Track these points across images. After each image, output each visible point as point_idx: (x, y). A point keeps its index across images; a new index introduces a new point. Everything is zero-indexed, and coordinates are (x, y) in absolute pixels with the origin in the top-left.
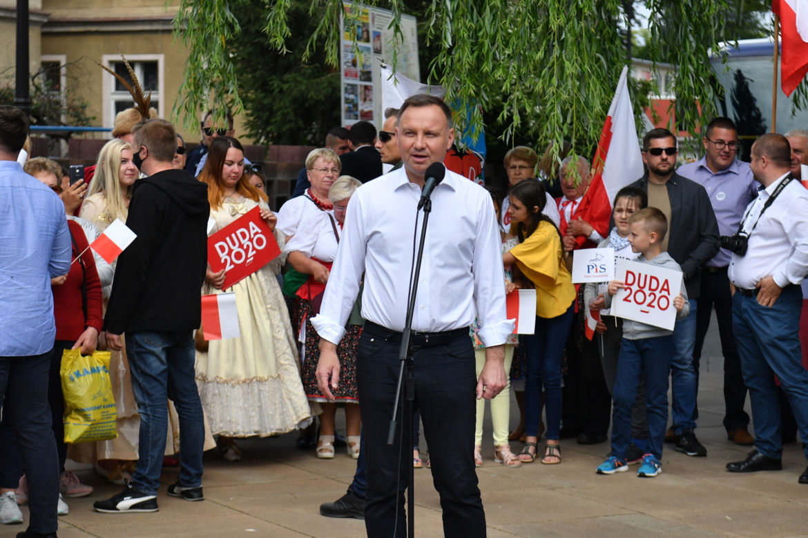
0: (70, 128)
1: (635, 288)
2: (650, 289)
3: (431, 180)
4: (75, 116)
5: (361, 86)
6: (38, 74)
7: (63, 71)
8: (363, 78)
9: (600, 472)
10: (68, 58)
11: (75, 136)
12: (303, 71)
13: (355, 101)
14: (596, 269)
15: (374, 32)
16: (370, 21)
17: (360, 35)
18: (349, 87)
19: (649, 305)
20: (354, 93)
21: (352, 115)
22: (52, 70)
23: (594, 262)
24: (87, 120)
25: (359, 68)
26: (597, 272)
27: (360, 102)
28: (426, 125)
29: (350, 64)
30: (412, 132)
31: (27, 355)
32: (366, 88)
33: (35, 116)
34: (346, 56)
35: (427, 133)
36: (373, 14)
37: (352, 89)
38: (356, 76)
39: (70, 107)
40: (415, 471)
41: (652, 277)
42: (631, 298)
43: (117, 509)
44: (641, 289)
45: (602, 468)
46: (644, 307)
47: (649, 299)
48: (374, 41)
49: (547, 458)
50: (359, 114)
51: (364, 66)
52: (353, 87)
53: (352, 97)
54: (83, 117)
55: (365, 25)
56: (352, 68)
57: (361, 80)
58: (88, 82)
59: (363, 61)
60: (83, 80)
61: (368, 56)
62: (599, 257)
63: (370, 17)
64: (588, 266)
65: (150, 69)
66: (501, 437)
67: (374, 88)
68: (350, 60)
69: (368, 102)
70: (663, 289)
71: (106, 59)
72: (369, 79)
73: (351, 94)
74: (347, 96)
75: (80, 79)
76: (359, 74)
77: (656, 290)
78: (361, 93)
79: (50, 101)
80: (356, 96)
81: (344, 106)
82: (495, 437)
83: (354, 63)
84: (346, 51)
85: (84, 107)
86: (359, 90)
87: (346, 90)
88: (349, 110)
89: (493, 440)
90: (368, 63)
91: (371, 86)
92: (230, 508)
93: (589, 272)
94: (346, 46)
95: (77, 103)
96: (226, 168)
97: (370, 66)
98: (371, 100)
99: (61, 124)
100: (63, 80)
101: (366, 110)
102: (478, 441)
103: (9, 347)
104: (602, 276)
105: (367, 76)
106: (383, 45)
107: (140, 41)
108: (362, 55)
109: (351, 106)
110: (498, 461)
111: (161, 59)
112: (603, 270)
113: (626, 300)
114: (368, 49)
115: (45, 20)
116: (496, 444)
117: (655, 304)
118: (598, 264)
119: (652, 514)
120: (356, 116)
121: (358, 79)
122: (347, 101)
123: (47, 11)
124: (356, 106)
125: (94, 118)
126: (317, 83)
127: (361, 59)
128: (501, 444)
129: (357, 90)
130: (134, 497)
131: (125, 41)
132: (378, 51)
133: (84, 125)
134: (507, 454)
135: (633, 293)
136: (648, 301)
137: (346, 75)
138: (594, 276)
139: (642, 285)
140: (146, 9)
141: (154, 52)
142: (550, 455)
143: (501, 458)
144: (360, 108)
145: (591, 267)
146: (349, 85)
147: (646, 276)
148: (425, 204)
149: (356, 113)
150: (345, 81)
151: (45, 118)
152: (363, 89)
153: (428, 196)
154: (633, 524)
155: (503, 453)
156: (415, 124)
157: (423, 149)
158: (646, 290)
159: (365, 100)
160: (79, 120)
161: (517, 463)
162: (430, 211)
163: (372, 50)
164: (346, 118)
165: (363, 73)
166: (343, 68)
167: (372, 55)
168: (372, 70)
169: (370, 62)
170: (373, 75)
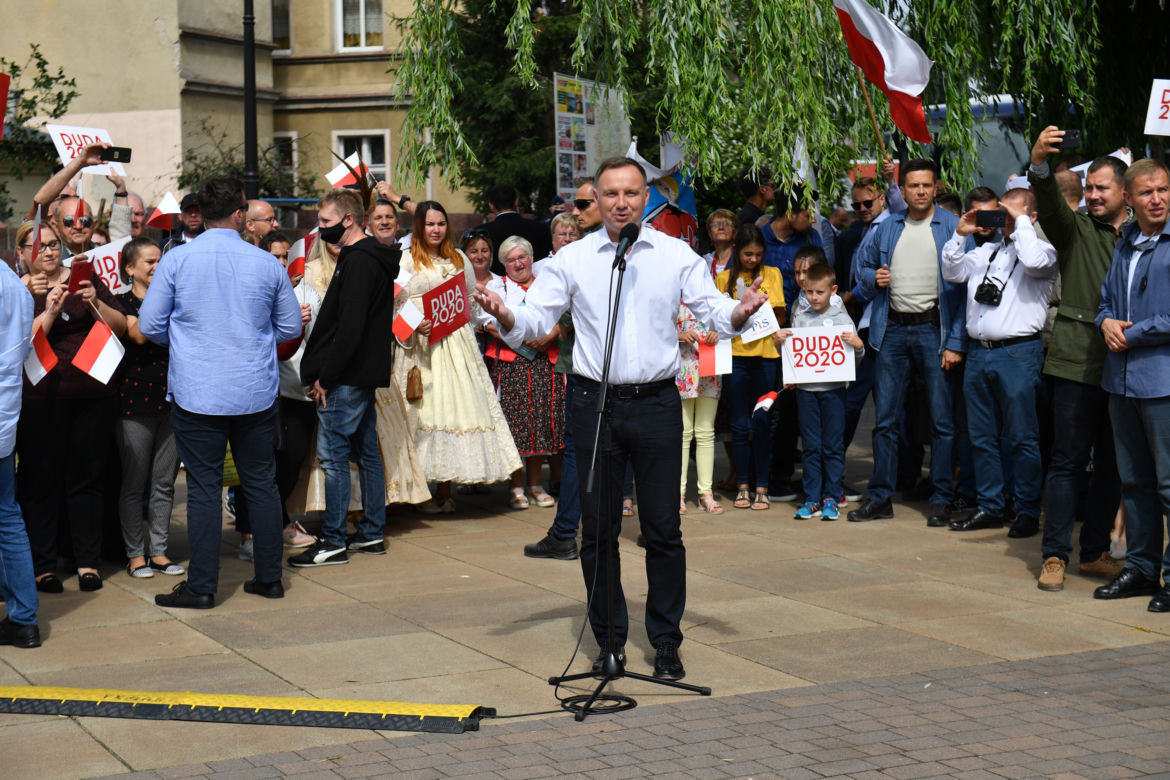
0: (300, 199)
1: (805, 352)
2: (821, 349)
3: (625, 240)
4: (304, 189)
5: (575, 155)
6: (269, 149)
7: (295, 145)
8: (577, 148)
9: (798, 518)
10: (299, 135)
11: (304, 208)
12: (523, 144)
13: (570, 170)
15: (588, 104)
16: (583, 93)
17: (573, 106)
18: (564, 157)
19: (824, 364)
20: (569, 162)
22: (284, 147)
24: (316, 192)
25: (573, 138)
26: (760, 328)
27: (574, 171)
28: (626, 185)
29: (565, 135)
30: (614, 193)
31: (238, 414)
32: (580, 157)
33: (266, 189)
34: (560, 127)
35: (628, 192)
36: (586, 87)
37: (566, 158)
38: (570, 146)
39: (301, 180)
40: (624, 519)
41: (820, 338)
42: (803, 362)
43: (314, 563)
44: (811, 352)
45: (800, 514)
46: (819, 367)
47: (822, 359)
48: (587, 112)
49: (757, 504)
50: (573, 181)
51: (577, 136)
52: (568, 156)
53: (567, 166)
54: (311, 189)
55: (578, 97)
56: (567, 139)
57: (575, 150)
58: (318, 157)
59: (577, 131)
60: (312, 154)
61: (581, 126)
63: (583, 89)
65: (377, 143)
66: (705, 485)
67: (588, 158)
68: (565, 131)
69: (582, 170)
70: (835, 345)
71: (335, 134)
72: (583, 148)
74: (562, 165)
75: (309, 153)
76: (573, 144)
77: (827, 348)
78: (575, 162)
79: (281, 174)
80: (571, 164)
81: (559, 175)
82: (699, 485)
83: (568, 134)
84: (560, 122)
85: (312, 181)
86: (574, 159)
87: (561, 160)
88: (564, 179)
89: (698, 489)
90: (581, 133)
91: (585, 156)
92: (447, 556)
94: (560, 118)
95: (307, 177)
96: (429, 229)
97: (583, 136)
98: (585, 169)
99: (293, 197)
100: (295, 156)
101: (580, 178)
102: (683, 489)
103: (215, 405)
105: (581, 146)
106: (596, 115)
107: (366, 116)
108: (576, 126)
109: (566, 174)
110: (701, 508)
111: (387, 133)
113: (798, 365)
114: (581, 120)
115: (277, 98)
116: (700, 492)
117: (830, 361)
119: (847, 556)
121: (572, 148)
122: (562, 169)
123: (278, 90)
124: (570, 174)
125: (322, 191)
127: (574, 129)
128: (705, 492)
130: (328, 550)
131: (353, 117)
132: (591, 122)
133: (313, 197)
134: (710, 501)
135: (804, 357)
136: (821, 361)
137: (561, 145)
139: (811, 347)
140: (373, 86)
141: (380, 126)
142: (760, 502)
143: (705, 506)
144: (575, 176)
146: (563, 154)
147: (814, 339)
148: (620, 263)
150: (559, 151)
151: (276, 191)
152: (577, 158)
153: (623, 255)
154: (828, 566)
155: (707, 501)
156: (616, 185)
157: (626, 208)
158: (818, 351)
159: (579, 169)
160: (308, 193)
161: (720, 510)
162: (624, 269)
163: (585, 121)
164: (561, 186)
165: (577, 143)
166: (558, 138)
167: (585, 125)
168: (586, 141)
169: (584, 132)
170: (587, 145)
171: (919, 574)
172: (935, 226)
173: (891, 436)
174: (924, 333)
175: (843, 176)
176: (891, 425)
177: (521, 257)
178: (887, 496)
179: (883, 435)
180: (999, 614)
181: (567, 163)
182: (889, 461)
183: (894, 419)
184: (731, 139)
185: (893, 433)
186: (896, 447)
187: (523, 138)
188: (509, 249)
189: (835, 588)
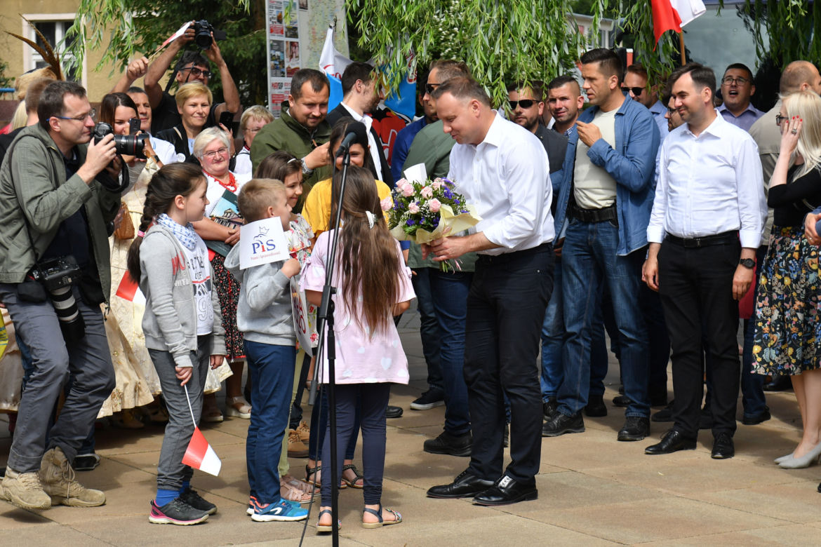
5: (287, 42)
8: (288, 34)
12: (229, 27)
13: (282, 58)
14: (263, 247)
18: (275, 44)
20: (280, 49)
21: (278, 72)
23: (259, 238)
24: (7, 80)
25: (285, 24)
26: (264, 250)
27: (286, 59)
29: (276, 20)
32: (292, 44)
34: (271, 12)
37: (278, 45)
38: (282, 32)
50: (285, 71)
51: (289, 22)
52: (279, 43)
53: (278, 53)
54: (2, 77)
56: (278, 24)
57: (286, 36)
58: (7, 42)
59: (289, 16)
60: (1, 40)
61: (294, 11)
62: (263, 231)
64: (253, 245)
67: (300, 45)
68: (276, 16)
69: (294, 59)
71: (26, 18)
72: (295, 35)
73: (277, 50)
74: (273, 52)
76: (285, 30)
78: (287, 49)
80: (283, 52)
81: (269, 63)
83: (280, 19)
84: (270, 7)
85: (2, 68)
87: (272, 46)
88: (275, 68)
90: (294, 19)
91: (298, 43)
93: (255, 252)
94: (271, 2)
97: (295, 22)
98: (297, 57)
101: (292, 67)
104: (272, 254)
105: (293, 32)
108: (288, 11)
109: (277, 63)
112: (272, 247)
114: (293, 5)
118: (264, 240)
120: (283, 73)
121: (284, 35)
122: (273, 57)
124: (282, 63)
125: (13, 79)
126: (244, 40)
127: (286, 15)
129: (283, 48)
132: (303, 7)
133: (2, 86)
137: (272, 31)
138: (262, 257)
144: (286, 66)
145: (256, 246)
146: (274, 41)
149: (282, 70)
150: (270, 38)
152: (289, 45)
159: (291, 57)
163: (298, 6)
164: (272, 76)
165: (289, 29)
166: (268, 23)
167: (297, 10)
168: (298, 26)
169: (297, 17)
170: (299, 32)
171: (660, 489)
172: (620, 117)
173: (582, 342)
174: (603, 232)
175: (572, 66)
176: (581, 330)
177: (220, 150)
178: (577, 408)
179: (574, 343)
180: (747, 532)
181: (278, 50)
182: (580, 370)
183: (584, 325)
184: (453, 27)
185: (585, 340)
186: (588, 355)
187: (229, 21)
188: (208, 141)
189: (572, 506)
